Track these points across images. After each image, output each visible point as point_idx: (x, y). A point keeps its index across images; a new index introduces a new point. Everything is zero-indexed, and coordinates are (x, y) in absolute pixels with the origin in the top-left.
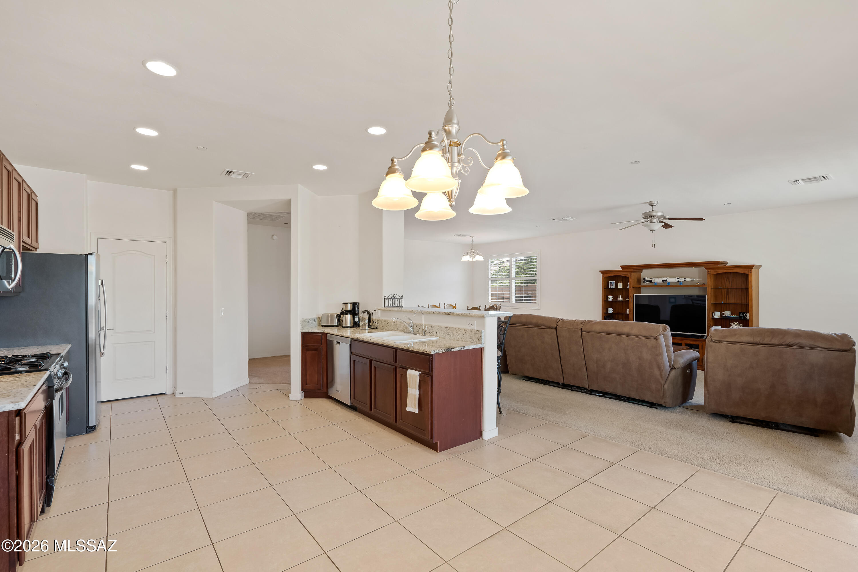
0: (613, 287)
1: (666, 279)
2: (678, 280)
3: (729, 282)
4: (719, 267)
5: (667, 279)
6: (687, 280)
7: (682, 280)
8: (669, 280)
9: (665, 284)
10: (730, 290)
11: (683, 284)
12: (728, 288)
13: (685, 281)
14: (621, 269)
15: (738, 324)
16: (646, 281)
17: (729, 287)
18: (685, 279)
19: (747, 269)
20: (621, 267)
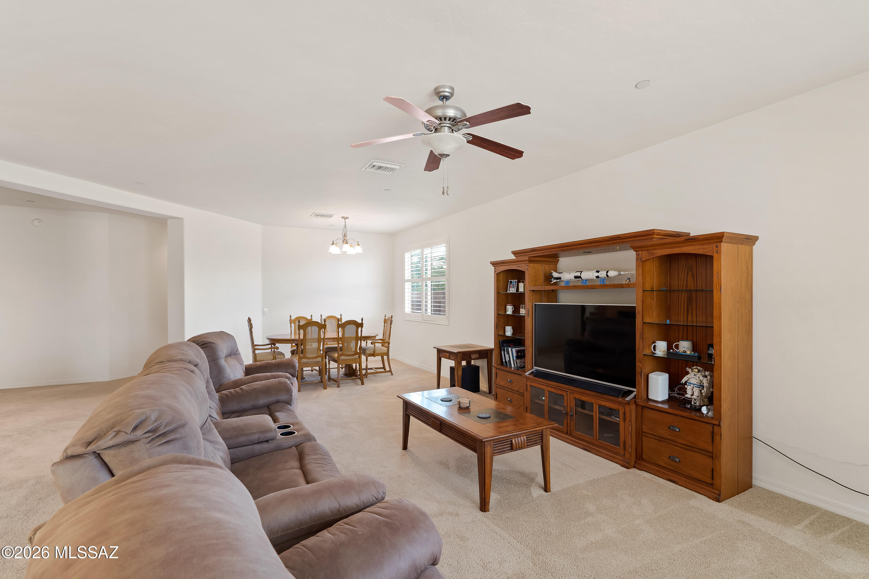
0: (513, 289)
1: (578, 274)
2: (597, 274)
3: (693, 276)
4: (656, 243)
5: (581, 275)
6: (612, 274)
7: (602, 274)
8: (586, 275)
9: (579, 283)
10: (694, 294)
11: (607, 283)
12: (690, 291)
13: (607, 276)
14: (513, 257)
15: (699, 371)
16: (553, 279)
17: (693, 288)
18: (607, 272)
19: (710, 244)
20: (515, 253)
